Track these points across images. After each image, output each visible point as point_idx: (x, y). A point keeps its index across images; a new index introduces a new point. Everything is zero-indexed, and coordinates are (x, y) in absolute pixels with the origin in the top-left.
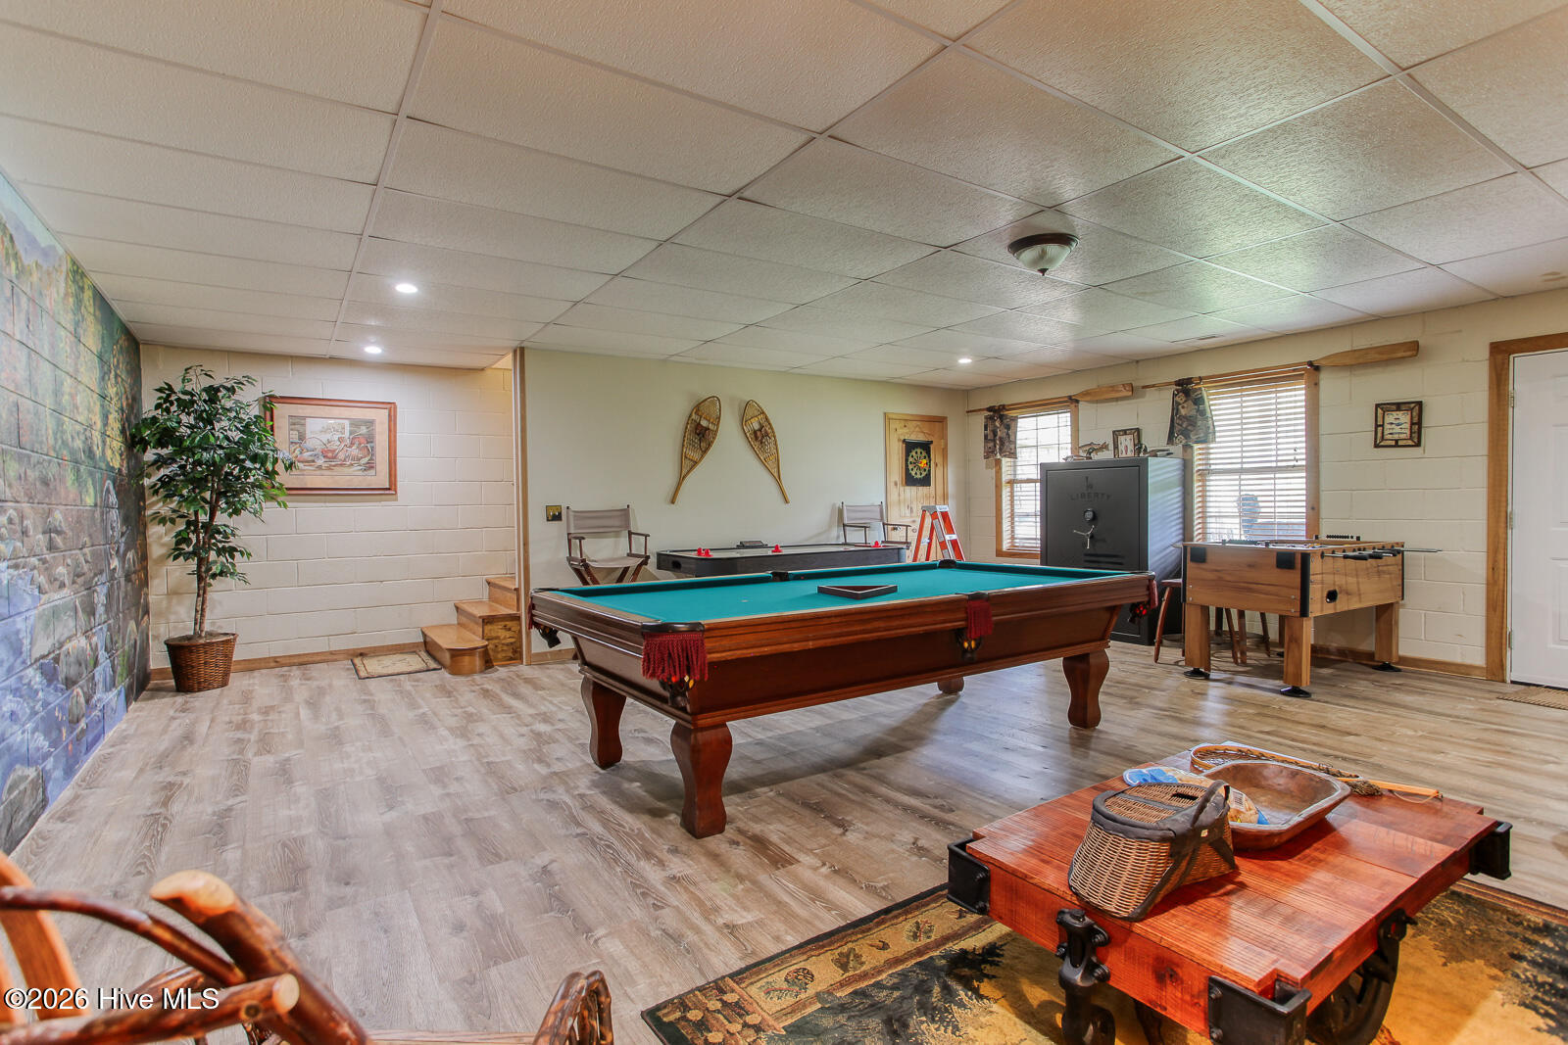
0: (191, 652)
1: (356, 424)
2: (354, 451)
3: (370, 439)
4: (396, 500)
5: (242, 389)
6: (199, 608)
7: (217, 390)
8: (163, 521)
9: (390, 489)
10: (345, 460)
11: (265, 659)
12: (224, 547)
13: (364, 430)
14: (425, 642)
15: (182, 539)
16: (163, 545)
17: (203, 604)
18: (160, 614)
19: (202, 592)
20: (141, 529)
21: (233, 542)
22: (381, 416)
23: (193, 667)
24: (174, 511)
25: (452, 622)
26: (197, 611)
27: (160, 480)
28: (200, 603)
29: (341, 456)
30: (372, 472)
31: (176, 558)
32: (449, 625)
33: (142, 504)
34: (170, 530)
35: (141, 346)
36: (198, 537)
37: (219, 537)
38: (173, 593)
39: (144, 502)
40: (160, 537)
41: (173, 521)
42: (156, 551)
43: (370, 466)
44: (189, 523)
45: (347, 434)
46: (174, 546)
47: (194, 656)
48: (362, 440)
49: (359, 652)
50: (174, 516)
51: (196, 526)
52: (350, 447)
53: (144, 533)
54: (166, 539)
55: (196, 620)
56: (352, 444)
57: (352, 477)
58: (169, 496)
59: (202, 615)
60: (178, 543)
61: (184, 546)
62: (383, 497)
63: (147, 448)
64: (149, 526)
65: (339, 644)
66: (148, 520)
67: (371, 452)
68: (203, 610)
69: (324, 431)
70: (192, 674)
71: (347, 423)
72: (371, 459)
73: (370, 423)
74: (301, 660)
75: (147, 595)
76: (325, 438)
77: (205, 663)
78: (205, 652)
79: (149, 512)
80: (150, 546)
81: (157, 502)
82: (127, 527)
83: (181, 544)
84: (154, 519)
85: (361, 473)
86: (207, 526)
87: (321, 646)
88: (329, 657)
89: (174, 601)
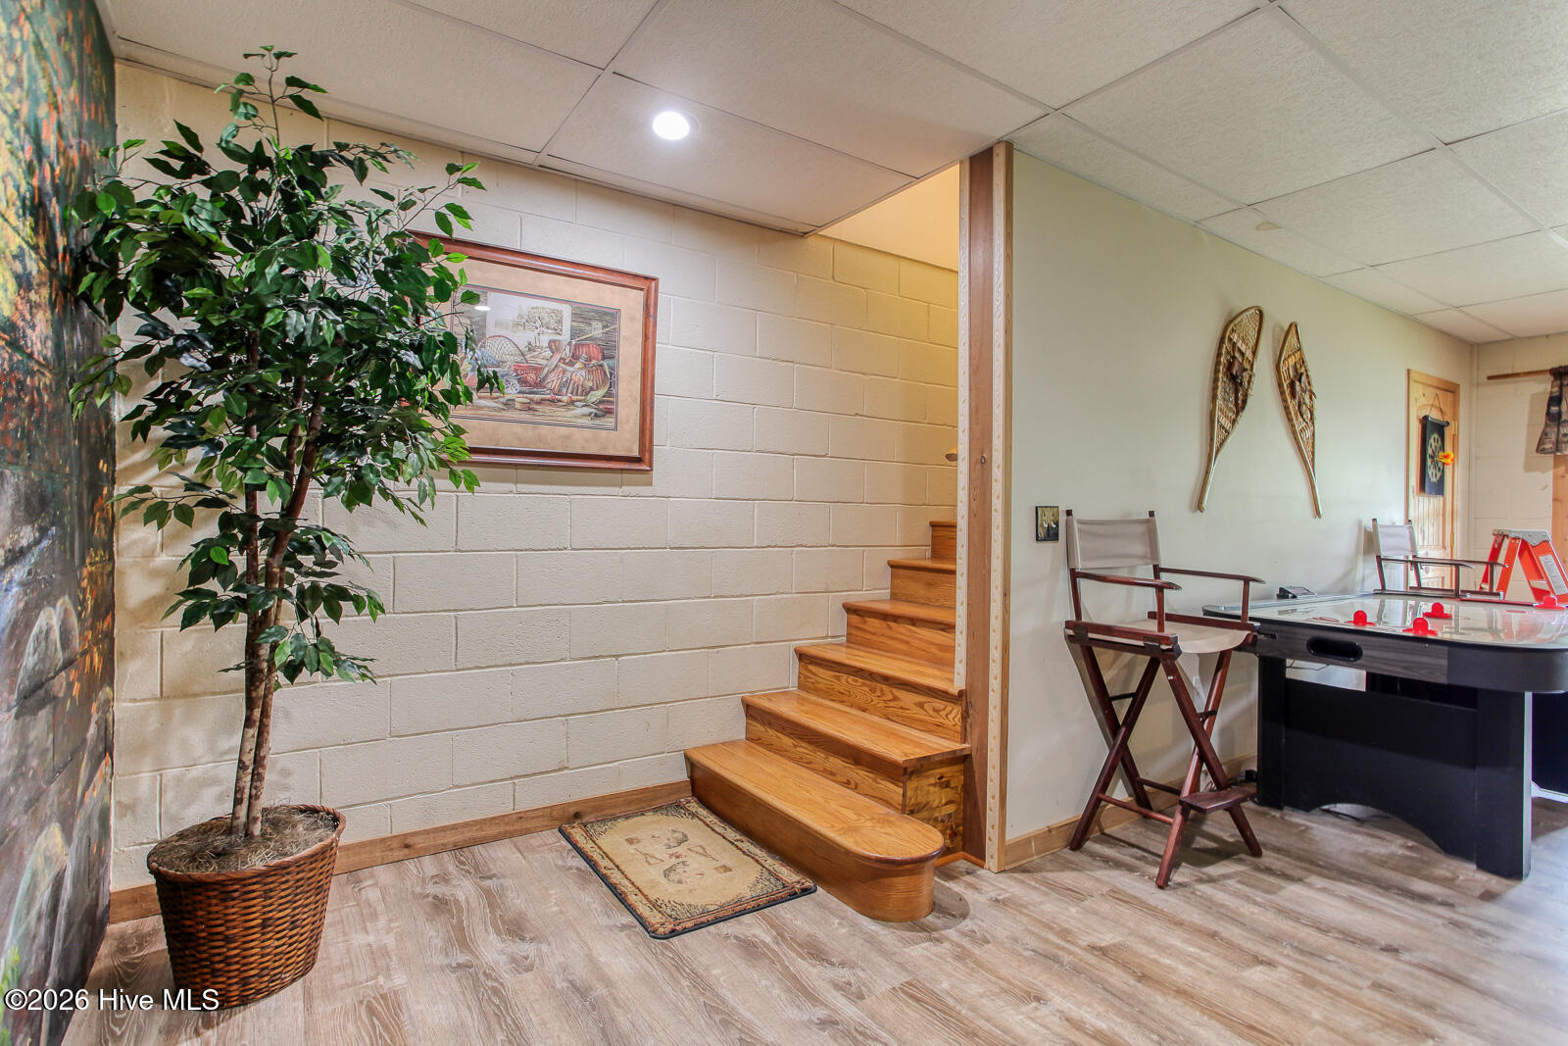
0: (226, 896)
1: (584, 315)
2: (578, 373)
3: (608, 350)
4: (650, 484)
5: (384, 169)
6: (249, 758)
7: (322, 160)
8: (157, 513)
9: (637, 463)
10: (559, 393)
11: (383, 840)
12: (314, 587)
13: (597, 330)
14: (693, 781)
15: (204, 564)
16: (155, 574)
17: (259, 746)
18: (140, 749)
19: (257, 714)
20: (100, 531)
21: (346, 574)
22: (629, 302)
23: (228, 940)
24: (191, 486)
25: (736, 737)
26: (242, 766)
27: (152, 397)
28: (251, 744)
29: (553, 381)
30: (609, 421)
31: (190, 619)
32: (733, 743)
33: (103, 466)
34: (176, 537)
35: (118, 67)
36: (252, 559)
37: (307, 560)
38: (177, 694)
39: (112, 462)
40: (150, 555)
41: (185, 515)
42: (135, 588)
43: (605, 409)
44: (227, 522)
45: (565, 336)
46: (184, 586)
47: (234, 909)
48: (595, 352)
49: (573, 810)
50: (191, 501)
51: (249, 531)
52: (571, 364)
53: (108, 546)
54: (164, 559)
55: (238, 790)
56: (575, 357)
57: (568, 428)
58: (177, 444)
59: (257, 777)
60: (197, 577)
61: (213, 585)
62: (626, 476)
63: (120, 308)
64: (122, 523)
65: (535, 796)
66: (118, 508)
67: (610, 379)
68: (258, 761)
69: (523, 323)
70: (227, 960)
71: (566, 311)
72: (609, 394)
73: (609, 317)
74: (459, 837)
75: (108, 703)
76: (523, 338)
77: (264, 925)
78: (266, 895)
79: (121, 489)
80: (122, 573)
81: (145, 465)
82: (43, 531)
83: (204, 580)
84: (134, 506)
85: (586, 421)
86: (279, 531)
87: (497, 803)
88: (514, 827)
89: (179, 709)
